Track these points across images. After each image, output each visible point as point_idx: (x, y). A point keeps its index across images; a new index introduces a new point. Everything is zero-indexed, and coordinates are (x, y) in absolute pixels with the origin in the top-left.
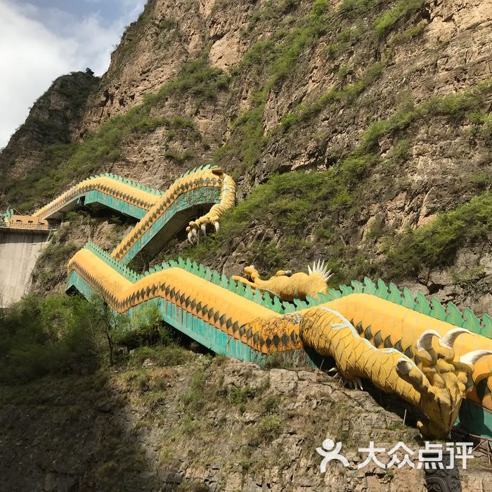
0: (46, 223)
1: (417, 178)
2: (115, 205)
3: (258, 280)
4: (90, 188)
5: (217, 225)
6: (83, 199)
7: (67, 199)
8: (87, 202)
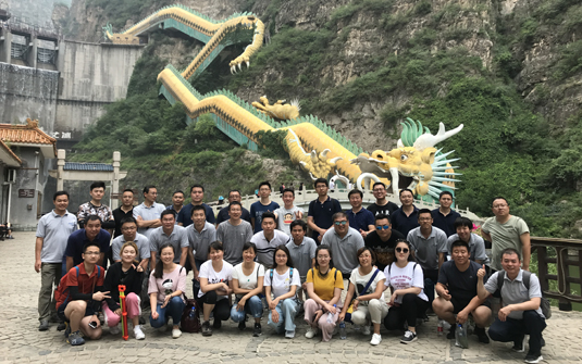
0: (138, 39)
1: (350, 53)
2: (185, 30)
3: (267, 105)
4: (167, 16)
5: (248, 63)
6: (163, 24)
7: (151, 22)
8: (165, 27)
